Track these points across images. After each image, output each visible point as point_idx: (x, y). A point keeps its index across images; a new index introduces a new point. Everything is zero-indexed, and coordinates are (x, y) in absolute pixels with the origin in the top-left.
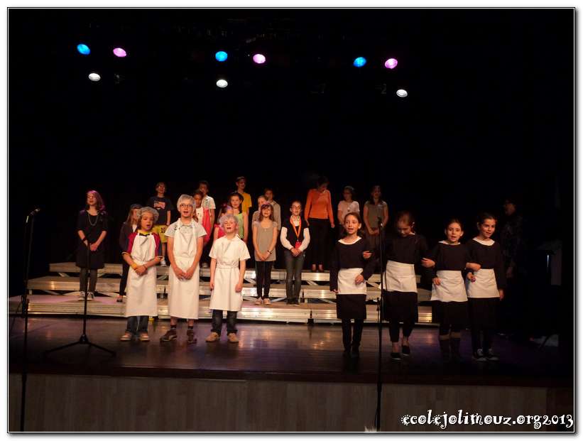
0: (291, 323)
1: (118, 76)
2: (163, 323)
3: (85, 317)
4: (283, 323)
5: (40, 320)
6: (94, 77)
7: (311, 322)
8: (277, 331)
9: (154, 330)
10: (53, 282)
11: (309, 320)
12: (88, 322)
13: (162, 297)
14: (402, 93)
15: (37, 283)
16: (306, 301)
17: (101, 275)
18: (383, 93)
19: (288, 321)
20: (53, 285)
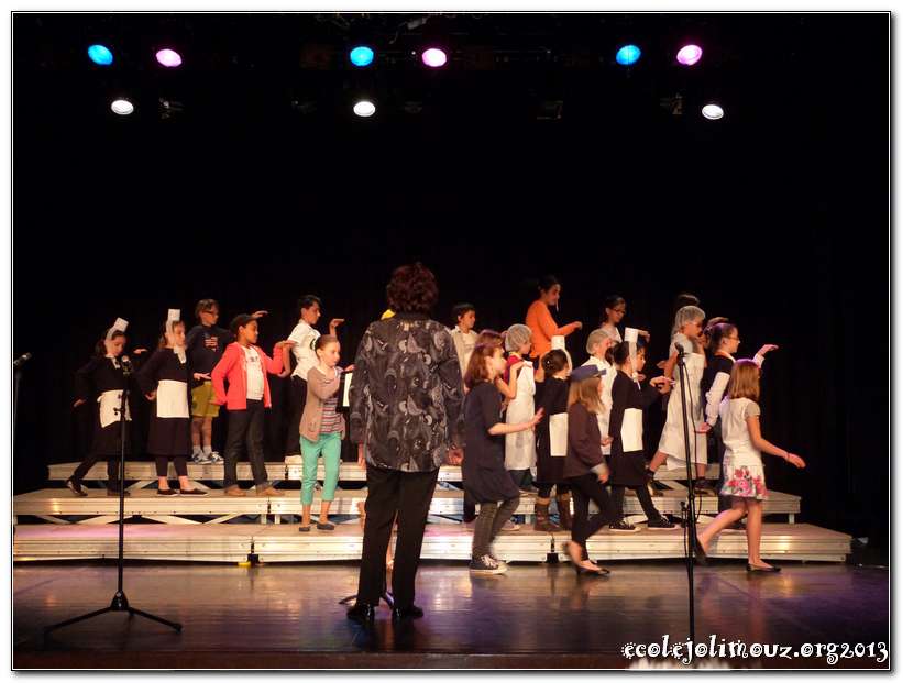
0: (514, 564)
1: (167, 104)
2: (268, 570)
3: (121, 563)
5: (33, 571)
6: (122, 107)
7: (552, 558)
9: (252, 581)
10: (55, 501)
11: (549, 555)
12: (127, 572)
13: (264, 520)
14: (712, 111)
15: (27, 503)
17: (146, 484)
18: (675, 112)
20: (57, 506)
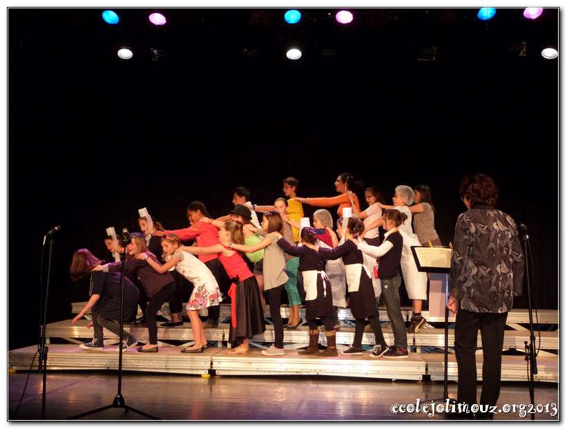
0: (398, 381)
1: (155, 52)
2: (222, 381)
3: (118, 374)
4: (388, 381)
5: (60, 377)
6: (125, 53)
7: (426, 379)
8: (379, 391)
9: (211, 390)
10: (75, 328)
11: (424, 376)
12: (124, 380)
13: (220, 345)
14: (548, 53)
15: (56, 329)
16: (418, 350)
18: (521, 54)
19: (394, 377)
20: (77, 332)
